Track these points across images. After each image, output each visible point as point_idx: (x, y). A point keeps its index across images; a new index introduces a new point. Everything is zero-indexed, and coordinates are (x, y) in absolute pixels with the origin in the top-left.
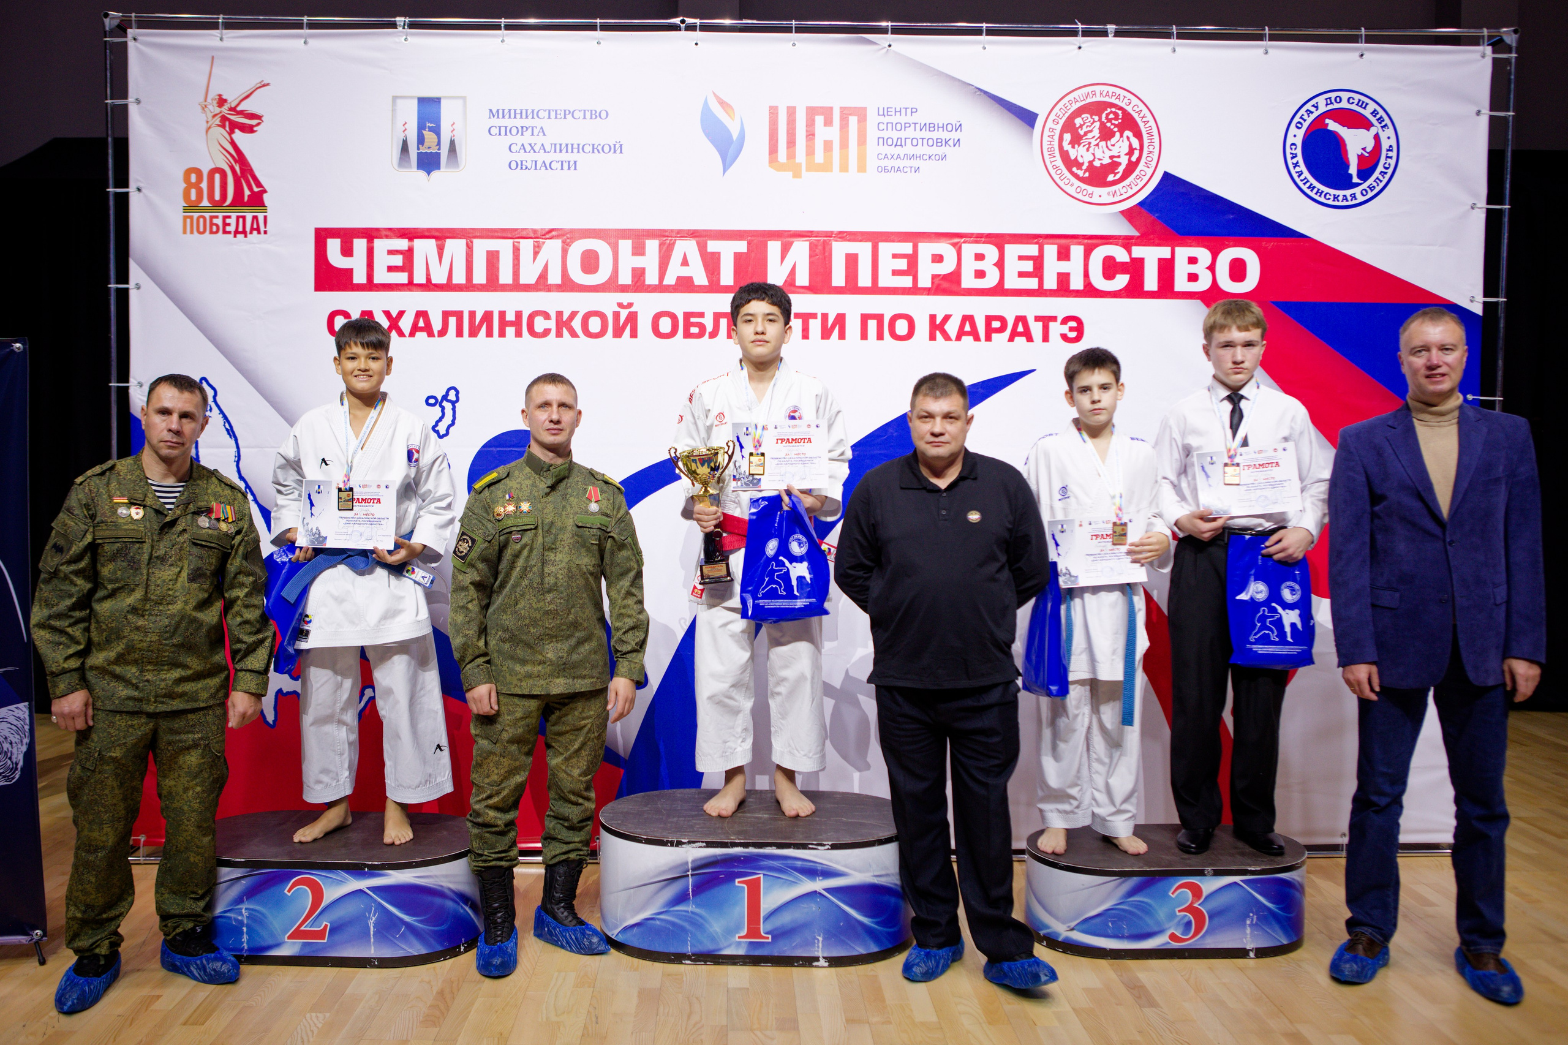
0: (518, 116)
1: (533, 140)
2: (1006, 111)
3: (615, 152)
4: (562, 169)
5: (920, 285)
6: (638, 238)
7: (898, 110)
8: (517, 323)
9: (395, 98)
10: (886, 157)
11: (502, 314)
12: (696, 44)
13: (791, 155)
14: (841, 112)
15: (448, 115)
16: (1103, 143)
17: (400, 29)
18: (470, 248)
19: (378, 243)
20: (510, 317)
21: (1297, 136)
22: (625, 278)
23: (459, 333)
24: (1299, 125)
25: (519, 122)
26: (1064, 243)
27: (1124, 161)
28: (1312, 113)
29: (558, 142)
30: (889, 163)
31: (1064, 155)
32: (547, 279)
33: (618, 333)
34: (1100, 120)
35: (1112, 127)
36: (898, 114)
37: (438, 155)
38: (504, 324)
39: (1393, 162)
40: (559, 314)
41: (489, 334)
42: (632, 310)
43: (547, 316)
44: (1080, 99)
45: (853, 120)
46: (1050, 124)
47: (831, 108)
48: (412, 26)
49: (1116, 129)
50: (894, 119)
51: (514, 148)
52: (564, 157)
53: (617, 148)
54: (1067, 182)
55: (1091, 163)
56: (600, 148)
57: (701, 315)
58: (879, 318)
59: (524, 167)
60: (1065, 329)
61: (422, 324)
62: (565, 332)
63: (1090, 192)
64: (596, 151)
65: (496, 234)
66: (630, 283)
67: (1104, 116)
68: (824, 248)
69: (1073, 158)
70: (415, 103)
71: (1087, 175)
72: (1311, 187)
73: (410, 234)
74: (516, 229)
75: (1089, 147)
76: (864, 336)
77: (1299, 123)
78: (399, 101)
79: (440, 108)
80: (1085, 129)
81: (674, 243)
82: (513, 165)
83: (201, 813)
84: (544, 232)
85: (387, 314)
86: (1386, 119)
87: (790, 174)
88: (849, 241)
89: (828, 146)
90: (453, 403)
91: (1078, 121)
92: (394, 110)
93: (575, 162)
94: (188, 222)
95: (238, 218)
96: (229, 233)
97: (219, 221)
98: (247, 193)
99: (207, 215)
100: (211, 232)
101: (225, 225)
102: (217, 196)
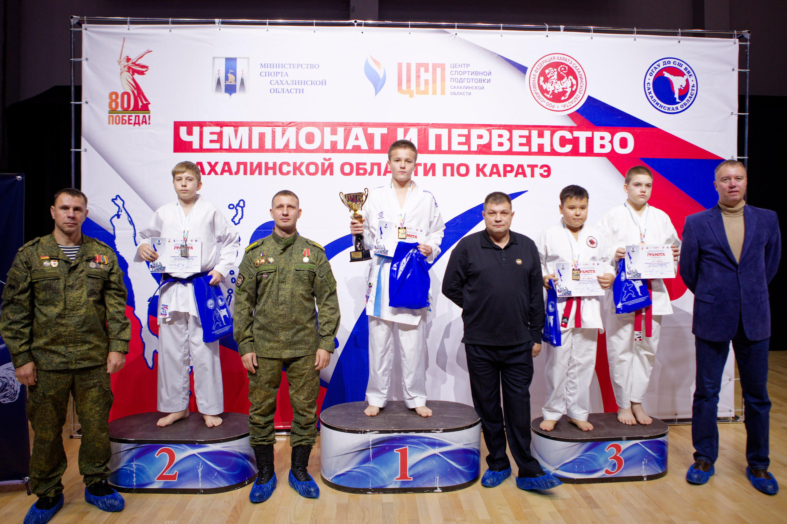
0: (275, 67)
1: (282, 79)
2: (512, 66)
3: (322, 84)
4: (296, 93)
5: (472, 150)
6: (334, 127)
7: (460, 65)
8: (274, 168)
9: (214, 58)
10: (455, 87)
11: (266, 164)
12: (362, 33)
13: (409, 87)
14: (433, 66)
15: (240, 67)
16: (559, 82)
17: (217, 24)
18: (250, 131)
19: (205, 128)
20: (271, 165)
21: (650, 79)
22: (327, 146)
23: (245, 173)
24: (651, 74)
25: (275, 70)
26: (541, 129)
27: (569, 90)
28: (657, 68)
29: (294, 80)
30: (456, 91)
31: (541, 87)
32: (289, 146)
33: (324, 173)
34: (557, 71)
35: (563, 74)
36: (460, 67)
37: (236, 85)
38: (267, 168)
39: (695, 92)
40: (295, 164)
41: (260, 173)
42: (331, 161)
43: (288, 164)
44: (548, 60)
45: (439, 70)
46: (533, 72)
47: (428, 64)
48: (223, 23)
49: (565, 75)
50: (459, 69)
51: (272, 82)
52: (297, 87)
53: (323, 83)
54: (542, 100)
55: (553, 91)
56: (315, 83)
57: (365, 164)
58: (452, 165)
59: (278, 92)
60: (542, 171)
61: (227, 168)
62: (298, 172)
63: (553, 105)
64: (313, 84)
65: (264, 125)
66: (329, 148)
67: (559, 69)
68: (425, 132)
69: (545, 88)
70: (223, 61)
71: (551, 97)
72: (657, 104)
73: (221, 124)
74: (274, 122)
75: (552, 84)
76: (445, 174)
77: (651, 73)
78: (216, 60)
79: (236, 63)
80: (550, 75)
81: (351, 129)
82: (272, 91)
83: (100, 421)
84: (287, 124)
85: (209, 163)
86: (691, 72)
87: (408, 95)
88: (437, 128)
89: (426, 82)
90: (242, 208)
91: (547, 71)
92: (213, 64)
93: (303, 89)
94: (111, 118)
95: (136, 116)
96: (131, 124)
97: (126, 118)
98: (140, 104)
99: (120, 115)
100: (123, 124)
101: (129, 120)
102: (126, 106)
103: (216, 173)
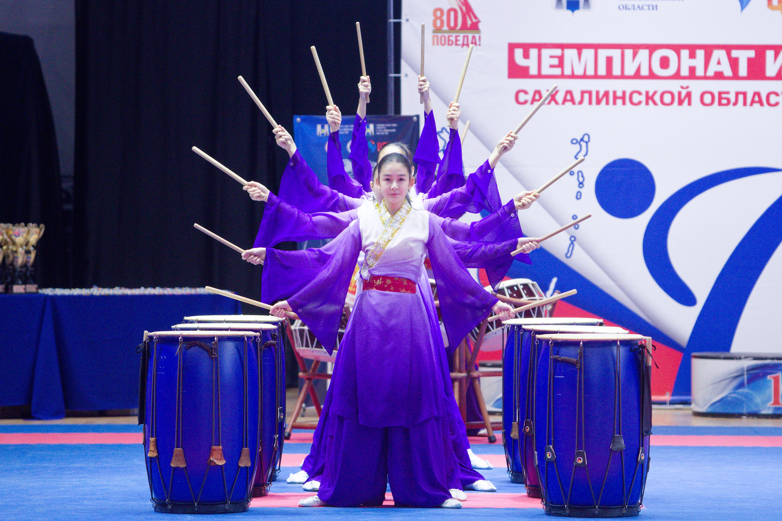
4: (649, 9)
6: (692, 49)
8: (623, 98)
11: (615, 93)
13: (780, 1)
18: (596, 54)
19: (544, 52)
20: (619, 94)
22: (685, 72)
23: (590, 103)
32: (640, 72)
33: (681, 103)
37: (579, 1)
38: (615, 98)
40: (647, 93)
41: (607, 103)
42: (689, 90)
43: (640, 93)
52: (650, 3)
57: (728, 93)
59: (627, 8)
61: (569, 98)
62: (650, 102)
65: (611, 47)
66: (687, 74)
73: (562, 46)
74: (623, 44)
81: (712, 52)
82: (621, 7)
84: (639, 46)
87: (779, 12)
90: (587, 143)
93: (656, 6)
94: (436, 39)
95: (464, 37)
96: (459, 45)
97: (453, 39)
98: (469, 22)
99: (446, 35)
100: (449, 45)
101: (457, 40)
102: (452, 24)
103: (557, 103)
